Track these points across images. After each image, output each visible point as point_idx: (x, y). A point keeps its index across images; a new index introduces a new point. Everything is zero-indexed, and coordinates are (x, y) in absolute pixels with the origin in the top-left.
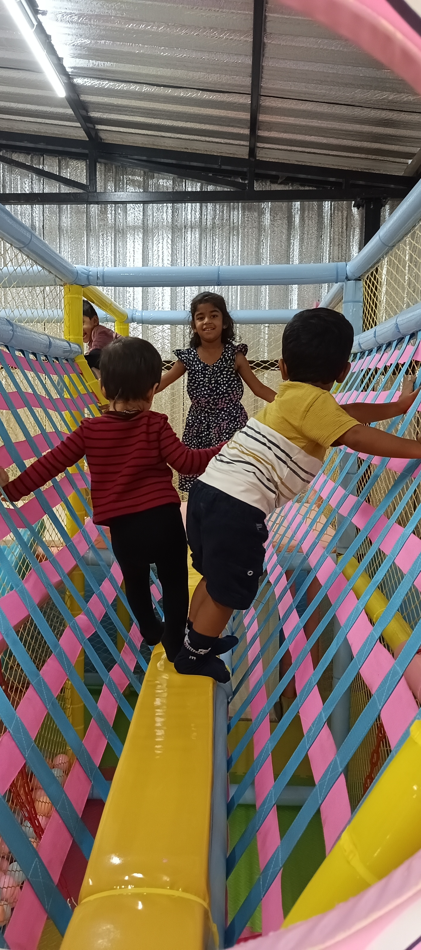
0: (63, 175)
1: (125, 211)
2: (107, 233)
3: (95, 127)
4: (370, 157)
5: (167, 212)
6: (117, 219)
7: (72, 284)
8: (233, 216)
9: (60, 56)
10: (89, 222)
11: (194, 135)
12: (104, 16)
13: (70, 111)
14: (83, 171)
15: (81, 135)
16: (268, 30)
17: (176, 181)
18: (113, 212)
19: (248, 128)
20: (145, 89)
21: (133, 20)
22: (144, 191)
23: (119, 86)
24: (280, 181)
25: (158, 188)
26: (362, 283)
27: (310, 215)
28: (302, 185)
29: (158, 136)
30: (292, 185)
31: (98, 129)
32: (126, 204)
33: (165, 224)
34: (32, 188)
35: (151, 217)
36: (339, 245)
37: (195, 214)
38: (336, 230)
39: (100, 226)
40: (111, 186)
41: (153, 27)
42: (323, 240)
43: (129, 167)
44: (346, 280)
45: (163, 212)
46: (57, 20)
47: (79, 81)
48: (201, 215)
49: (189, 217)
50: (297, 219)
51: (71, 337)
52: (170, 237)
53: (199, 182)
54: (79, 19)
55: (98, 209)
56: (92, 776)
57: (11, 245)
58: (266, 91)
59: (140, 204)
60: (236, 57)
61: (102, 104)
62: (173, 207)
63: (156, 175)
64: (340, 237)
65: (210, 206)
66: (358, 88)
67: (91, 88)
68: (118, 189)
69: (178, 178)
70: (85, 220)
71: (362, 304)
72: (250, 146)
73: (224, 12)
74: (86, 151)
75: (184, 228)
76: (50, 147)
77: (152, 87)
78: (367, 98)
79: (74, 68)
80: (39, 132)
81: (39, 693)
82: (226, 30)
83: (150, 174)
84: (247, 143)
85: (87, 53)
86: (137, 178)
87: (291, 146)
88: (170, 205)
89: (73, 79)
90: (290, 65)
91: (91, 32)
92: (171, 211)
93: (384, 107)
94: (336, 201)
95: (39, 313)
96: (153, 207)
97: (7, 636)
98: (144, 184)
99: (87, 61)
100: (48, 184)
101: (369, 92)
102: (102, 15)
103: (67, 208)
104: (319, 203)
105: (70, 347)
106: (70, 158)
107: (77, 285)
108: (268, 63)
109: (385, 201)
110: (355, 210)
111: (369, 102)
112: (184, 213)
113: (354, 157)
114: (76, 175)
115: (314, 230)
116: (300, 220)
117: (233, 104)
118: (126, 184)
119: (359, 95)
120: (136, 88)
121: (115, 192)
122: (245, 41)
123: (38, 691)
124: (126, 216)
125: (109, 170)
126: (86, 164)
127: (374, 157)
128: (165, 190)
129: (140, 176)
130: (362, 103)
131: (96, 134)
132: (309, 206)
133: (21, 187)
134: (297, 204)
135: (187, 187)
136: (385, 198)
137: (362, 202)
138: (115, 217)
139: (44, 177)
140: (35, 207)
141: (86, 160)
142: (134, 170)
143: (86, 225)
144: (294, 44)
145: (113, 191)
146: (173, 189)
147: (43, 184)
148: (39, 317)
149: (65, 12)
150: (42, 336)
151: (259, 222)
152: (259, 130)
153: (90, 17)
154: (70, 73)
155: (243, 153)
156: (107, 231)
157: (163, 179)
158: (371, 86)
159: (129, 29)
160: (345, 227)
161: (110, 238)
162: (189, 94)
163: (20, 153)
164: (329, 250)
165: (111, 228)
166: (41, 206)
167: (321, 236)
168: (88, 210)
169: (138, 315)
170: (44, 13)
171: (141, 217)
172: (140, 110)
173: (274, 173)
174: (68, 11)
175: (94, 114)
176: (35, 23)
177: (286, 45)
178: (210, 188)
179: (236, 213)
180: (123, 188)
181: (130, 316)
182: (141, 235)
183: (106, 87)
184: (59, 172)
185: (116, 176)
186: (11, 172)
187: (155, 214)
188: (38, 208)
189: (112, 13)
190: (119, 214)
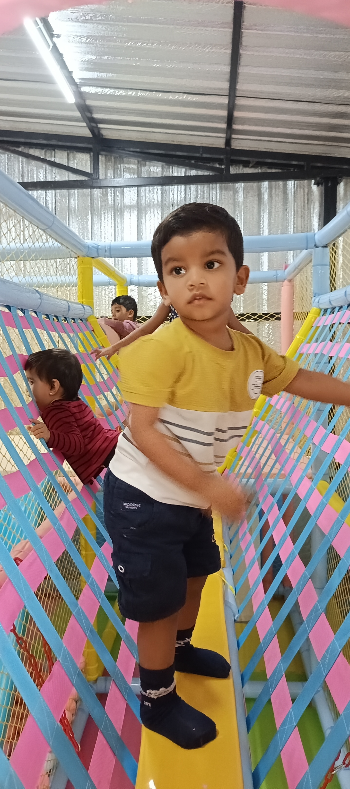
0: (71, 165)
1: (123, 193)
2: (108, 212)
3: (97, 126)
4: (327, 143)
5: (157, 193)
6: (116, 200)
7: (84, 257)
8: (212, 195)
9: (70, 70)
10: (92, 203)
11: (180, 130)
12: (108, 37)
13: (78, 114)
14: (87, 162)
15: (86, 133)
16: (244, 43)
17: (164, 168)
18: (113, 194)
19: (225, 123)
20: (140, 94)
21: (131, 39)
22: (138, 177)
23: (118, 92)
24: (251, 165)
25: (149, 174)
26: (328, 249)
27: (277, 193)
28: (269, 168)
29: (149, 132)
30: (261, 168)
31: (100, 128)
32: (123, 188)
33: (156, 202)
34: (46, 177)
35: (144, 198)
36: (302, 216)
37: (181, 194)
38: (299, 204)
39: (101, 206)
40: (110, 173)
41: (147, 44)
42: (288, 213)
43: (126, 157)
44: (314, 247)
45: (154, 193)
46: (69, 42)
47: (85, 89)
48: (186, 195)
49: (176, 197)
50: (266, 196)
51: (84, 300)
52: (160, 214)
53: (183, 168)
54: (87, 40)
55: (100, 192)
56: (126, 695)
57: (38, 227)
58: (241, 92)
59: (135, 187)
60: (216, 66)
61: (104, 108)
62: (162, 189)
63: (147, 163)
64: (303, 210)
65: (193, 187)
66: (318, 88)
67: (96, 94)
68: (116, 175)
69: (166, 165)
70: (89, 202)
71: (329, 267)
72: (226, 137)
73: (207, 30)
74: (91, 146)
75: (171, 206)
76: (60, 143)
77: (146, 92)
78: (326, 96)
79: (82, 79)
80: (51, 131)
81: (79, 622)
82: (208, 45)
83: (143, 162)
84: (224, 135)
85: (93, 67)
86: (132, 166)
87: (261, 136)
88: (159, 188)
89: (80, 88)
90: (262, 71)
91: (97, 49)
92: (161, 192)
93: (340, 103)
94: (298, 181)
95: (53, 279)
96: (145, 190)
97: (51, 571)
98: (138, 171)
99: (92, 73)
100: (58, 173)
101: (327, 90)
102: (106, 36)
103: (74, 192)
104: (284, 182)
105: (84, 309)
106: (77, 152)
107: (89, 257)
108: (242, 70)
109: (340, 180)
110: (314, 188)
111: (328, 99)
112: (171, 194)
113: (313, 144)
114: (82, 165)
115: (280, 204)
116: (268, 197)
117: (213, 104)
118: (123, 171)
119: (319, 93)
120: (132, 93)
121: (114, 178)
122: (225, 53)
123: (78, 620)
124: (123, 198)
125: (109, 161)
126: (90, 156)
127: (330, 143)
128: (156, 176)
129: (134, 164)
130: (321, 100)
131: (99, 132)
132: (275, 185)
133: (37, 176)
134: (266, 184)
135: (173, 172)
136: (341, 177)
137: (321, 180)
138: (114, 198)
139: (56, 168)
140: (49, 193)
141: (90, 153)
142: (130, 160)
143: (91, 206)
144: (265, 54)
145: (113, 177)
146: (162, 174)
147: (55, 174)
148: (54, 283)
149: (76, 35)
150: (63, 302)
151: (234, 199)
152: (234, 124)
153: (96, 38)
154: (78, 84)
155: (220, 143)
156: (107, 210)
157: (154, 166)
158: (330, 86)
159: (128, 46)
160: (306, 202)
161: (110, 216)
162: (177, 97)
163: (36, 148)
164: (294, 221)
165: (111, 207)
166: (53, 192)
167: (286, 210)
168: (92, 194)
169: (135, 279)
170: (58, 36)
171: (136, 198)
172: (135, 111)
173: (245, 159)
174: (78, 34)
175: (96, 116)
176: (51, 45)
177: (259, 55)
178: (193, 173)
179: (214, 192)
180: (121, 174)
181: (128, 279)
182: (136, 212)
183: (107, 94)
184: (68, 164)
185: (114, 165)
186: (28, 164)
187: (147, 195)
188: (51, 193)
189: (114, 34)
190: (118, 196)
